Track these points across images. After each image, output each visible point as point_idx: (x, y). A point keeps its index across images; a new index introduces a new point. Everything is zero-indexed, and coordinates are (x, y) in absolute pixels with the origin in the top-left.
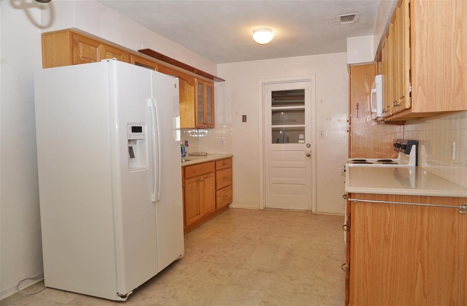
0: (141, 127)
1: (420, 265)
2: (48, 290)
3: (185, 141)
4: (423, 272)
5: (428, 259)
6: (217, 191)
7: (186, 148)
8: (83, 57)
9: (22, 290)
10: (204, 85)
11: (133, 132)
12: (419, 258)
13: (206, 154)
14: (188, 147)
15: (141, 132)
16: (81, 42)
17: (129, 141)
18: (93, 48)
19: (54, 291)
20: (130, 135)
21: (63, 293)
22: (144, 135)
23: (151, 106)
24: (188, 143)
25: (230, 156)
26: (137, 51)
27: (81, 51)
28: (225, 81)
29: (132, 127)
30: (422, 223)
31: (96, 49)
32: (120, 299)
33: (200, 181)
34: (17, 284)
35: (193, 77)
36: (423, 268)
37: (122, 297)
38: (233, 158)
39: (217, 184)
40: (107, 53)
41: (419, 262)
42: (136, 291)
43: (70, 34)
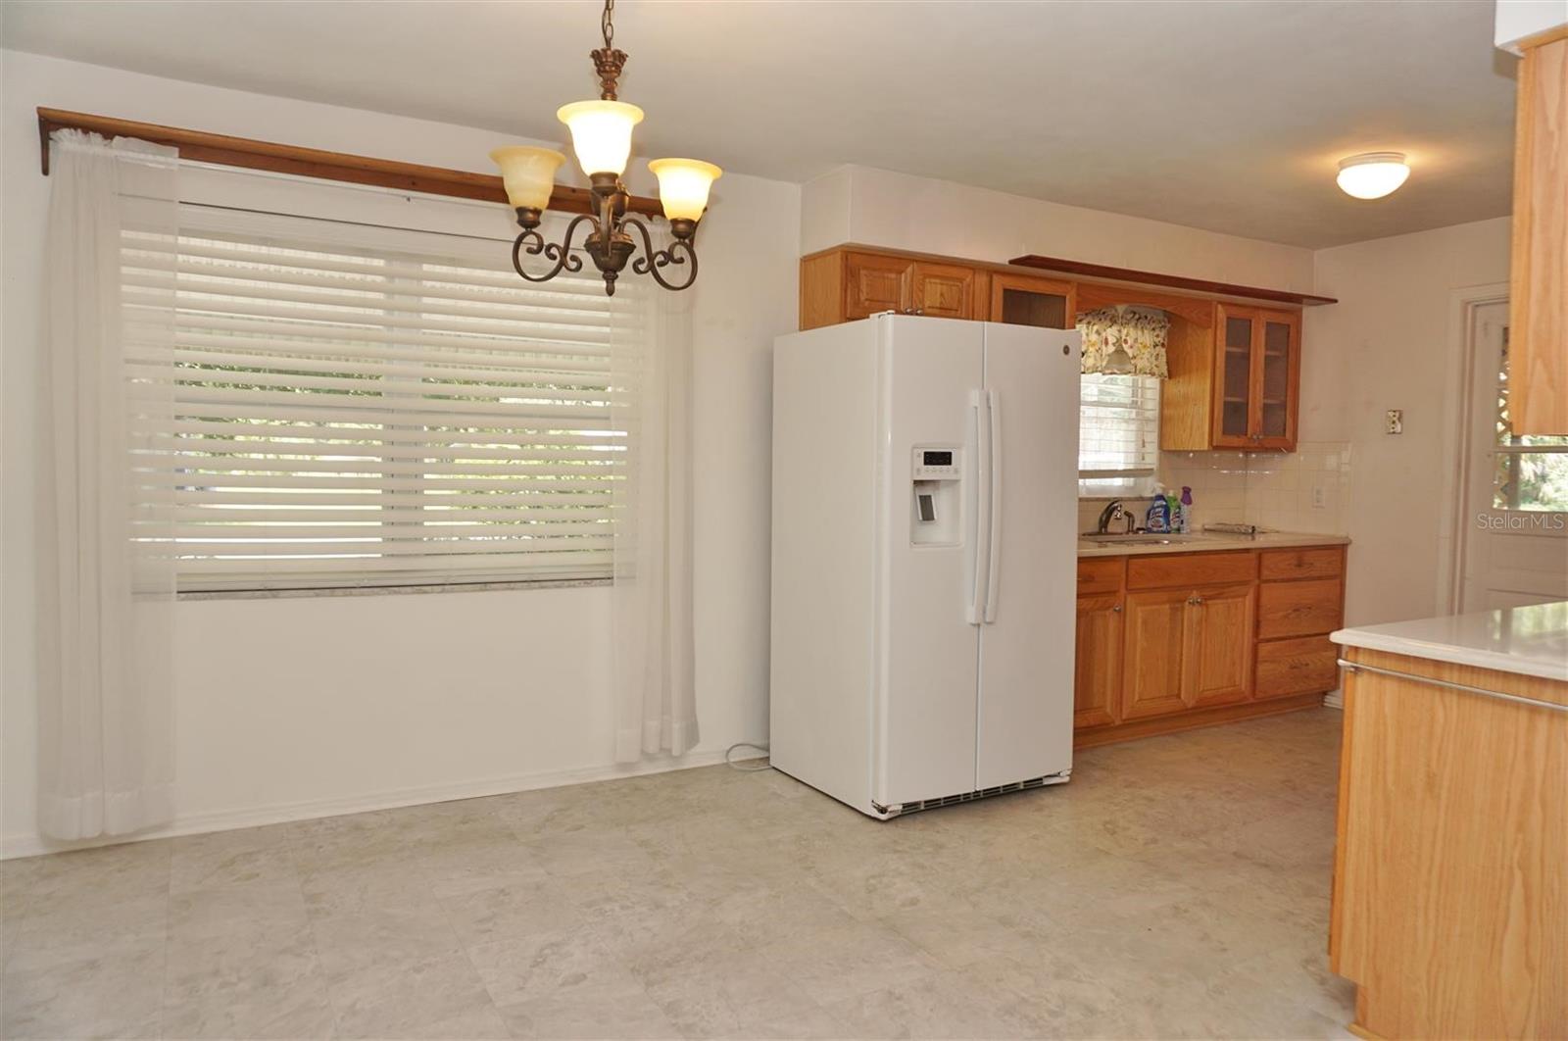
0: (950, 454)
1: (1518, 875)
2: (773, 771)
3: (1184, 488)
4: (1528, 900)
5: (1542, 860)
6: (1260, 645)
7: (1185, 508)
8: (867, 300)
9: (734, 762)
10: (1253, 321)
11: (926, 463)
12: (1516, 855)
13: (1250, 531)
14: (1190, 506)
15: (950, 463)
16: (865, 268)
17: (917, 483)
18: (893, 276)
19: (781, 775)
20: (918, 470)
21: (792, 782)
22: (956, 471)
23: (977, 405)
24: (1191, 494)
25: (1341, 542)
26: (1007, 263)
27: (864, 288)
28: (1336, 301)
29: (926, 453)
30: (1528, 754)
31: (901, 278)
32: (875, 813)
33: (1187, 603)
34: (728, 748)
35: (1208, 303)
36: (1526, 885)
37: (883, 811)
38: (1350, 550)
39: (1262, 624)
40: (927, 280)
41: (1515, 865)
42: (911, 810)
43: (842, 255)
